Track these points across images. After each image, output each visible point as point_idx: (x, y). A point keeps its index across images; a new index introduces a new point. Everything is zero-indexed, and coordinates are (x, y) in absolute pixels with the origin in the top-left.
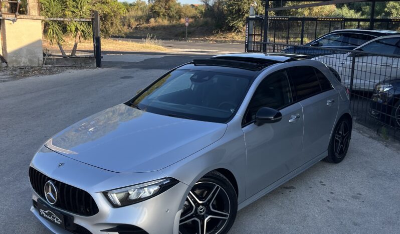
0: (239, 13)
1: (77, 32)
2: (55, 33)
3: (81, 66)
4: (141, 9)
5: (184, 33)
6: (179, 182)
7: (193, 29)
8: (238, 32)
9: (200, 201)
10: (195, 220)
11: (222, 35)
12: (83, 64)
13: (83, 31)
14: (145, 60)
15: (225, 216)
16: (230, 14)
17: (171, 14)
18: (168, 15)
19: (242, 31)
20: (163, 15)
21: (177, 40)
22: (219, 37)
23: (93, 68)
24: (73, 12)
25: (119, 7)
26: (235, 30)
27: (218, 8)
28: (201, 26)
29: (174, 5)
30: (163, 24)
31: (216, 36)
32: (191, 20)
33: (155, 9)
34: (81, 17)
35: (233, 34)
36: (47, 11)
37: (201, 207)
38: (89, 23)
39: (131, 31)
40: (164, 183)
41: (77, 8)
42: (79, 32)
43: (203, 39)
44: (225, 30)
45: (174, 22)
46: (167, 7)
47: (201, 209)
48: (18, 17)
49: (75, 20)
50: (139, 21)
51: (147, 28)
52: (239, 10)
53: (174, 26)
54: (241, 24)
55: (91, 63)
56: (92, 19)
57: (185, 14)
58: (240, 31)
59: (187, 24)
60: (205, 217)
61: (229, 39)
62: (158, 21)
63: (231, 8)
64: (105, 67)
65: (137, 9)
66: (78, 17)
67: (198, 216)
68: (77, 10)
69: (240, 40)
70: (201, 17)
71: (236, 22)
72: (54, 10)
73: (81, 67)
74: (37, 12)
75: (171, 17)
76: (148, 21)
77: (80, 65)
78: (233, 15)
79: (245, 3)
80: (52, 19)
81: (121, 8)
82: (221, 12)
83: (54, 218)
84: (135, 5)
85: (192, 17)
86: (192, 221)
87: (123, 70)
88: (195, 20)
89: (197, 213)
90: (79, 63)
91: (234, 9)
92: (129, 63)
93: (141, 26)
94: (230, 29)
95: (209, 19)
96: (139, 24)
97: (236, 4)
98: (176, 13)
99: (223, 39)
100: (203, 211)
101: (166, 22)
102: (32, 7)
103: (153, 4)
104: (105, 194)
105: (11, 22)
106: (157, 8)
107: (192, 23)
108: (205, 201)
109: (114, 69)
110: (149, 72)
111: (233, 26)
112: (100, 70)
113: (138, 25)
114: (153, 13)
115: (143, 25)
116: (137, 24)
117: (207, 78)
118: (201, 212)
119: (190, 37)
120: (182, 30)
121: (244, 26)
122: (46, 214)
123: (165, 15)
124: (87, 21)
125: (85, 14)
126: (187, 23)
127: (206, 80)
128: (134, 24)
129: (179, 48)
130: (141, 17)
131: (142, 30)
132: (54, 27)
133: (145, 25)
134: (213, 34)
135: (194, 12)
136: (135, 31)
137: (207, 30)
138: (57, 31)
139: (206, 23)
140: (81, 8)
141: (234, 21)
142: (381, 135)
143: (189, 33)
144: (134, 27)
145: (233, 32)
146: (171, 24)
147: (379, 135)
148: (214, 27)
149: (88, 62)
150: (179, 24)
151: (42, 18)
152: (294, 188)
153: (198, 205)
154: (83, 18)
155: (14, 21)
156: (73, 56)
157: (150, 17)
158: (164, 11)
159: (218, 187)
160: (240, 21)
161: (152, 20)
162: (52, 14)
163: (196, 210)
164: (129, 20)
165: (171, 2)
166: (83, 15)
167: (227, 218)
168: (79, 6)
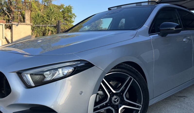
1: (49, 32)
2: (38, 32)
6: (93, 65)
9: (114, 90)
10: (109, 109)
13: (52, 31)
15: (138, 107)
24: (47, 21)
36: (35, 22)
37: (115, 97)
38: (55, 27)
40: (79, 65)
41: (49, 19)
42: (50, 32)
47: (115, 99)
48: (19, 23)
49: (48, 25)
56: (57, 25)
60: (119, 106)
66: (50, 24)
67: (113, 106)
68: (49, 20)
72: (38, 22)
74: (29, 22)
80: (37, 25)
86: (107, 110)
89: (111, 102)
100: (118, 101)
102: (27, 20)
105: (16, 26)
108: (119, 91)
118: (115, 102)
124: (54, 26)
125: (53, 22)
132: (37, 29)
138: (39, 32)
140: (51, 19)
151: (32, 24)
152: (186, 97)
153: (112, 94)
154: (52, 24)
155: (17, 25)
159: (131, 79)
162: (37, 23)
163: (111, 99)
165: (98, 27)
166: (52, 23)
167: (140, 109)
168: (50, 19)
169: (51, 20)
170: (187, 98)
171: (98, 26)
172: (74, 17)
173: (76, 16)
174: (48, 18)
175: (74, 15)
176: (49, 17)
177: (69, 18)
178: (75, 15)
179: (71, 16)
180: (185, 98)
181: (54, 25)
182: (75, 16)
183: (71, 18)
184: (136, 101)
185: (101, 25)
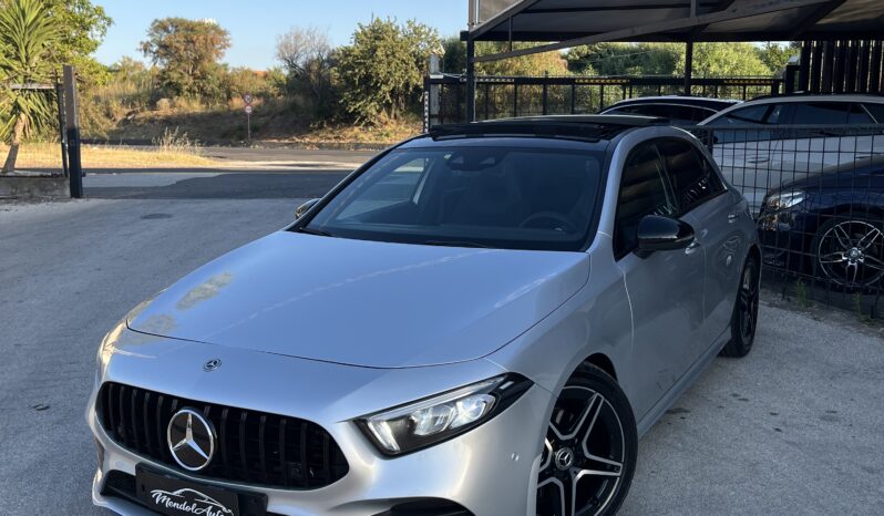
0: (369, 85)
1: (18, 115)
3: (31, 197)
4: (133, 79)
5: (241, 128)
6: (532, 384)
7: (262, 120)
8: (366, 125)
9: (564, 434)
10: (552, 483)
11: (332, 132)
12: (36, 193)
13: (33, 112)
14: (178, 183)
15: (612, 468)
16: (346, 87)
17: (208, 88)
18: (202, 90)
19: (376, 122)
20: (189, 91)
21: (226, 144)
22: (326, 137)
23: (62, 199)
24: (8, 68)
25: (92, 70)
26: (361, 121)
27: (319, 75)
28: (281, 114)
29: (215, 70)
30: (191, 112)
31: (317, 135)
32: (256, 102)
33: (169, 77)
34: (27, 79)
35: (356, 129)
37: (563, 451)
38: (48, 94)
39: (114, 127)
41: (18, 57)
42: (23, 116)
43: (287, 141)
44: (338, 121)
45: (217, 106)
46: (197, 72)
47: (563, 456)
49: (12, 86)
50: (133, 105)
51: (152, 121)
52: (368, 77)
53: (216, 115)
54: (372, 108)
55: (57, 188)
56: (57, 85)
57: (241, 88)
58: (372, 124)
59: (249, 110)
60: (573, 473)
61: (348, 141)
62: (177, 105)
63: (350, 72)
64: (89, 197)
65: (125, 79)
66: (21, 79)
67: (558, 474)
68: (16, 62)
69: (373, 141)
70: (279, 95)
71: (361, 103)
73: (32, 199)
75: (207, 96)
76: (153, 105)
77: (27, 194)
78: (355, 87)
79: (380, 62)
81: (97, 72)
82: (325, 84)
83: (206, 506)
84: (118, 71)
85: (259, 96)
87: (139, 201)
88: (266, 102)
89: (556, 466)
90: (26, 189)
91: (356, 74)
92: (144, 189)
93: (137, 117)
94: (349, 119)
95: (300, 99)
96: (134, 112)
97: (360, 63)
98: (220, 86)
99: (333, 141)
100: (568, 459)
101: (196, 107)
103: (163, 67)
104: (360, 424)
106: (175, 76)
107: (259, 106)
108: (572, 436)
109: (115, 201)
110: (203, 205)
111: (356, 113)
112: (80, 204)
113: (129, 114)
114: (166, 87)
115: (142, 115)
116: (126, 111)
117: (491, 161)
118: (563, 463)
119: (257, 138)
120: (236, 123)
121: (379, 111)
122: (174, 499)
123: (194, 92)
124: (43, 90)
125: (37, 73)
126: (248, 107)
127: (491, 165)
128: (121, 112)
129: (241, 159)
130: (136, 97)
131: (141, 126)
133: (148, 113)
134: (310, 131)
135: (261, 84)
136: (122, 128)
137: (295, 122)
139: (294, 107)
140: (27, 59)
141: (356, 100)
142: (791, 298)
143: (255, 129)
144: (119, 118)
145: (357, 125)
146: (209, 111)
147: (789, 300)
148: (312, 116)
149: (49, 187)
150: (229, 110)
152: (686, 411)
153: (558, 446)
154: (33, 82)
156: (9, 174)
157: (159, 96)
158: (191, 81)
159: (598, 399)
160: (371, 101)
161: (164, 102)
164: (107, 103)
165: (206, 63)
166: (34, 75)
167: (619, 474)
168: (23, 54)
169: (24, 60)
170: (689, 415)
171: (210, 61)
172: (101, 23)
173: (110, 22)
174: (13, 52)
175: (99, 15)
176: (15, 45)
177: (75, 27)
178: (107, 16)
179: (87, 21)
180: (684, 415)
181: (44, 87)
182: (104, 18)
183: (86, 28)
184: (609, 453)
185: (223, 54)
